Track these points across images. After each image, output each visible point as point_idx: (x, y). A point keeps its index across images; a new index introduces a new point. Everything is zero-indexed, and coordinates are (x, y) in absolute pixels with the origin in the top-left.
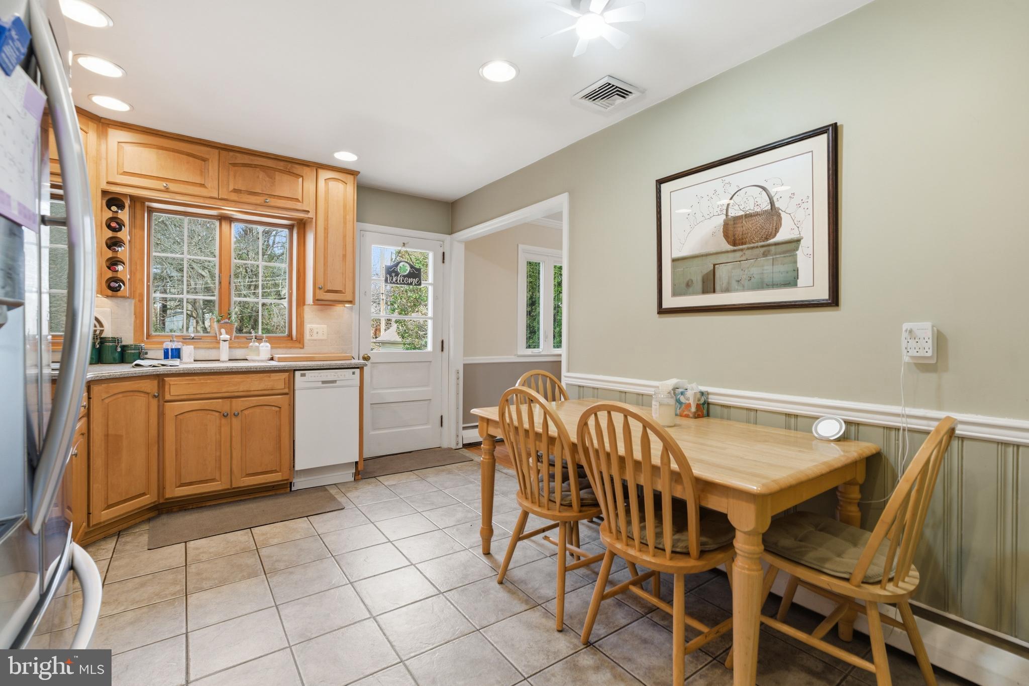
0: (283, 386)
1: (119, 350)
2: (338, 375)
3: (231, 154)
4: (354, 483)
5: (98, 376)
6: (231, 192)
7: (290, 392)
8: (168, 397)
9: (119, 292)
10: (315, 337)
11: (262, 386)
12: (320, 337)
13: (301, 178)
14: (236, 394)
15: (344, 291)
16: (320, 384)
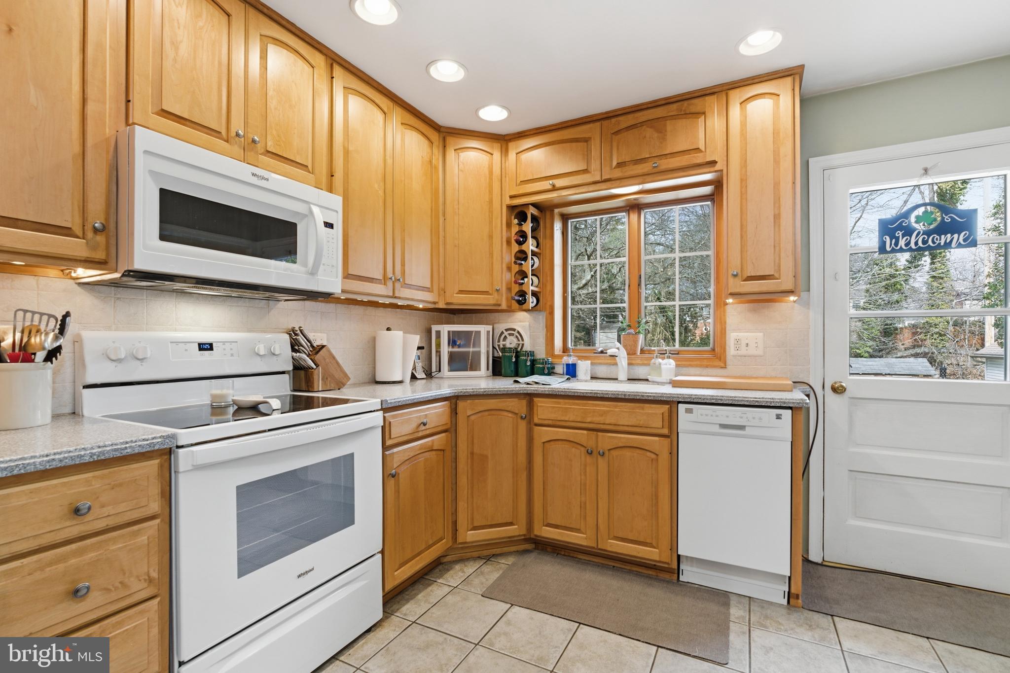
0: (660, 424)
1: (529, 363)
2: (747, 418)
3: (613, 120)
4: (784, 611)
5: (462, 392)
6: (614, 168)
7: (671, 434)
8: (536, 420)
9: (524, 305)
10: (743, 351)
11: (632, 421)
12: (752, 351)
13: (703, 116)
14: (603, 427)
15: (777, 275)
16: (717, 429)
